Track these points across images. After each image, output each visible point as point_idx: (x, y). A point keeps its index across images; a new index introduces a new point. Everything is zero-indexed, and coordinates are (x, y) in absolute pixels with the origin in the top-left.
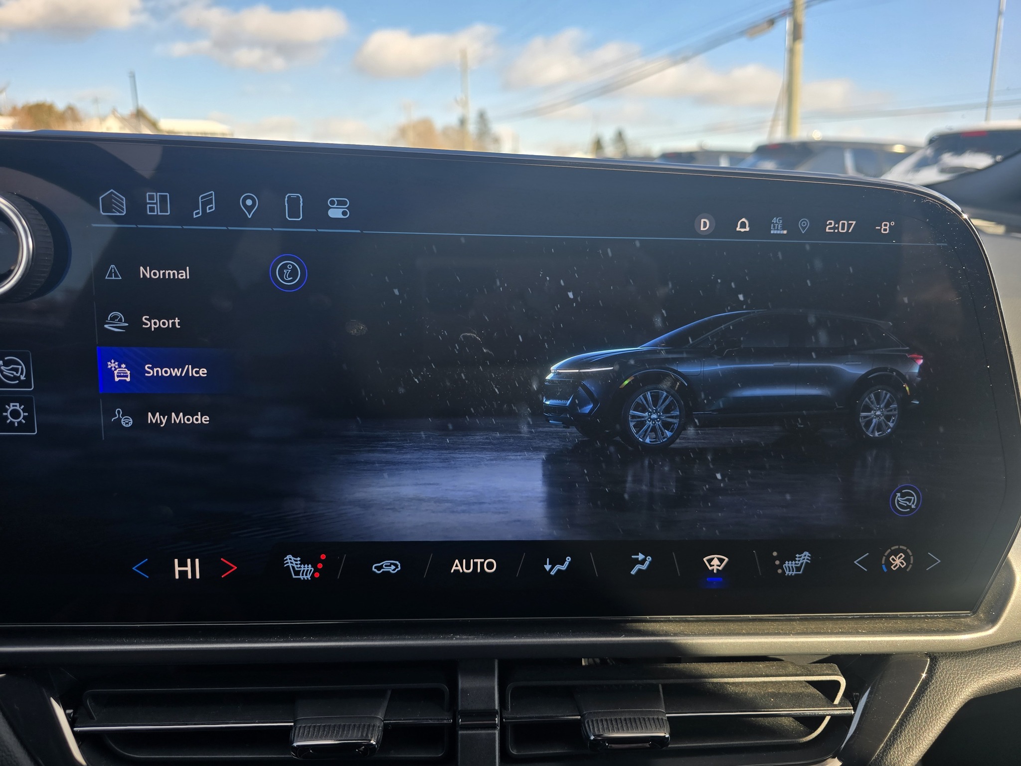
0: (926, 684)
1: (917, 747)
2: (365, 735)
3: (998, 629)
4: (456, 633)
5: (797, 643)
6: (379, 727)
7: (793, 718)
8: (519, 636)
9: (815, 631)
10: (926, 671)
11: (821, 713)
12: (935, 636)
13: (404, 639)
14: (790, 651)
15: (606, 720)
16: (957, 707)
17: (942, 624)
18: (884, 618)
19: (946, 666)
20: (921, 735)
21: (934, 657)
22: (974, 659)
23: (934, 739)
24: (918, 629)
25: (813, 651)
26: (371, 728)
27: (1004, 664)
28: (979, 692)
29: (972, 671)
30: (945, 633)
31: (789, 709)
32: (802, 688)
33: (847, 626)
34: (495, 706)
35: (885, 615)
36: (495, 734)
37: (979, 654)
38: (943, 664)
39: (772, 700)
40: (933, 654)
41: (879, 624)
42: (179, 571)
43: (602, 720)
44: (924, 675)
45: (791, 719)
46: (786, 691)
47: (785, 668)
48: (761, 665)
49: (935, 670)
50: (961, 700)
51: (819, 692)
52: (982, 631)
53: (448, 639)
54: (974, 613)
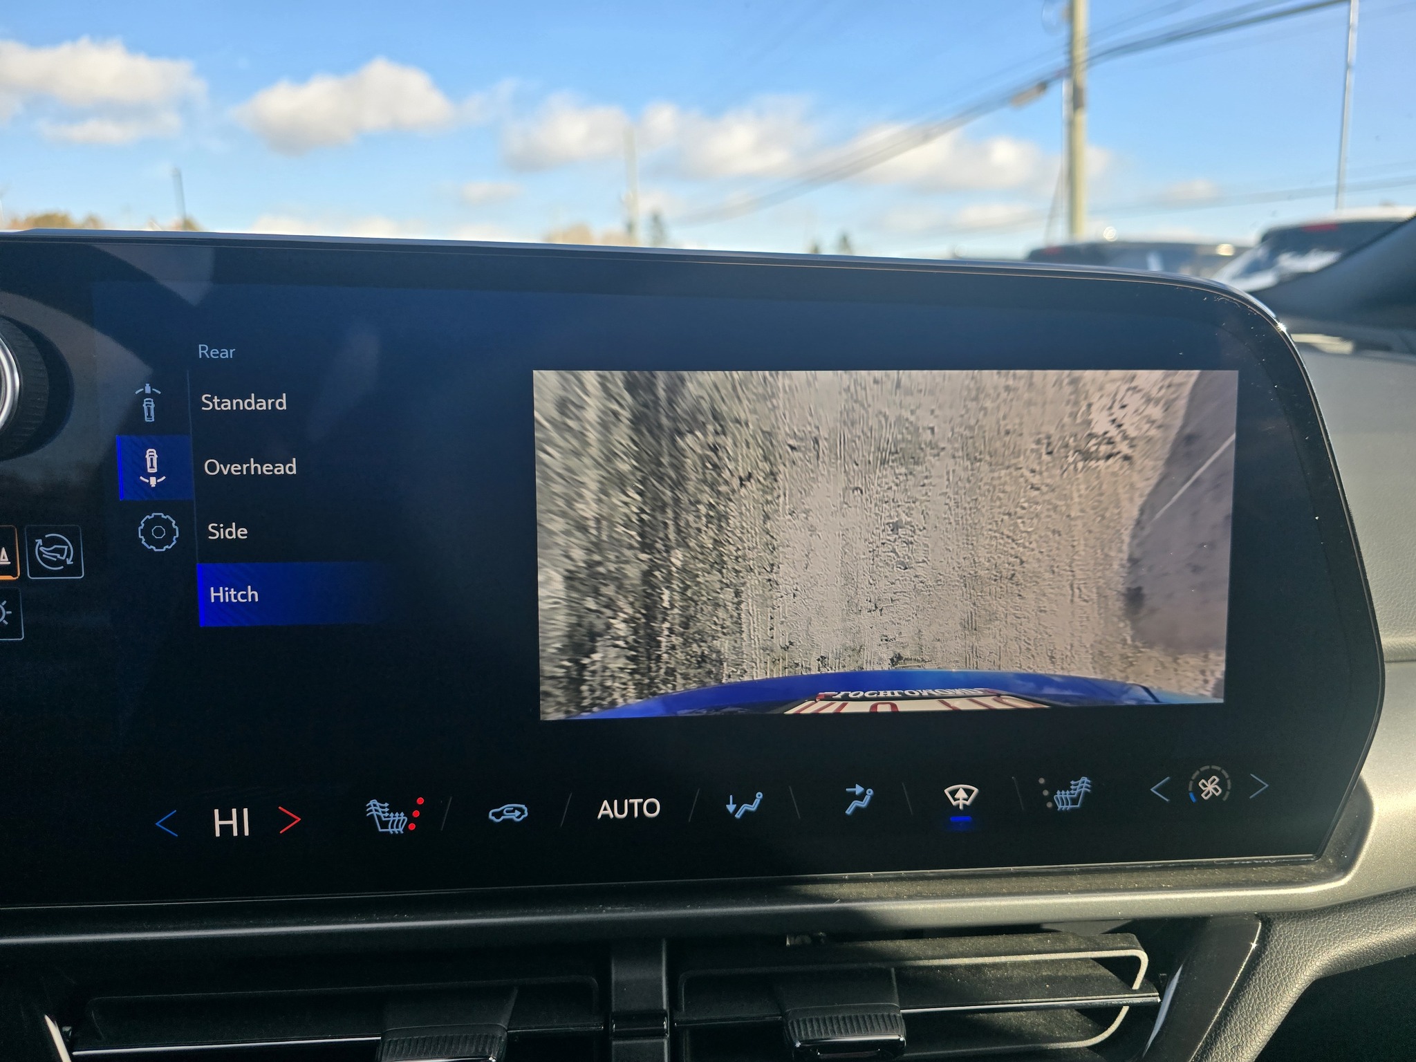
0: (1257, 955)
1: (1249, 1045)
2: (480, 1050)
3: (1353, 879)
4: (606, 904)
5: (1078, 904)
6: (501, 1038)
7: (1078, 1010)
8: (693, 906)
9: (1102, 887)
10: (1256, 939)
11: (1115, 1001)
12: (1267, 889)
13: (534, 914)
14: (1068, 916)
15: (818, 1020)
16: (1301, 987)
17: (1276, 873)
18: (1195, 866)
19: (1284, 932)
20: (1253, 1028)
21: (1268, 919)
22: (1322, 920)
23: (1271, 1034)
24: (1243, 881)
25: (1100, 915)
26: (489, 1040)
27: (1363, 927)
28: (1331, 965)
29: (1319, 937)
30: (1280, 885)
31: (1071, 998)
32: (1089, 969)
33: (1146, 879)
34: (662, 1005)
35: (1196, 862)
36: (663, 1043)
37: (1329, 914)
38: (1280, 929)
39: (1048, 986)
40: (1266, 916)
41: (1190, 876)
42: (220, 825)
43: (811, 1021)
44: (1254, 945)
45: (1075, 1013)
46: (1067, 974)
47: (1064, 941)
48: (1031, 939)
49: (1269, 937)
50: (1306, 978)
51: (1110, 974)
52: (1330, 882)
53: (596, 912)
54: (1319, 857)
